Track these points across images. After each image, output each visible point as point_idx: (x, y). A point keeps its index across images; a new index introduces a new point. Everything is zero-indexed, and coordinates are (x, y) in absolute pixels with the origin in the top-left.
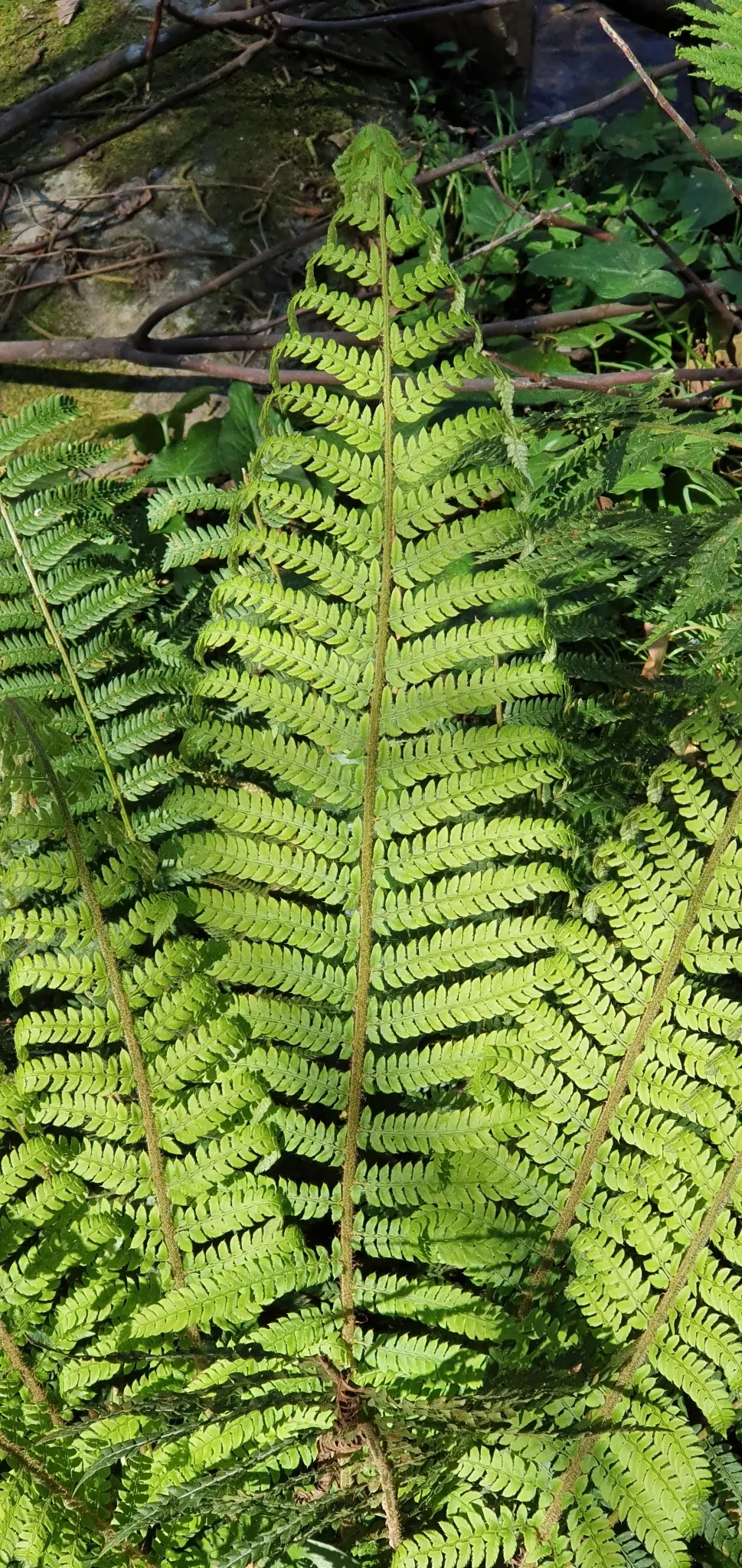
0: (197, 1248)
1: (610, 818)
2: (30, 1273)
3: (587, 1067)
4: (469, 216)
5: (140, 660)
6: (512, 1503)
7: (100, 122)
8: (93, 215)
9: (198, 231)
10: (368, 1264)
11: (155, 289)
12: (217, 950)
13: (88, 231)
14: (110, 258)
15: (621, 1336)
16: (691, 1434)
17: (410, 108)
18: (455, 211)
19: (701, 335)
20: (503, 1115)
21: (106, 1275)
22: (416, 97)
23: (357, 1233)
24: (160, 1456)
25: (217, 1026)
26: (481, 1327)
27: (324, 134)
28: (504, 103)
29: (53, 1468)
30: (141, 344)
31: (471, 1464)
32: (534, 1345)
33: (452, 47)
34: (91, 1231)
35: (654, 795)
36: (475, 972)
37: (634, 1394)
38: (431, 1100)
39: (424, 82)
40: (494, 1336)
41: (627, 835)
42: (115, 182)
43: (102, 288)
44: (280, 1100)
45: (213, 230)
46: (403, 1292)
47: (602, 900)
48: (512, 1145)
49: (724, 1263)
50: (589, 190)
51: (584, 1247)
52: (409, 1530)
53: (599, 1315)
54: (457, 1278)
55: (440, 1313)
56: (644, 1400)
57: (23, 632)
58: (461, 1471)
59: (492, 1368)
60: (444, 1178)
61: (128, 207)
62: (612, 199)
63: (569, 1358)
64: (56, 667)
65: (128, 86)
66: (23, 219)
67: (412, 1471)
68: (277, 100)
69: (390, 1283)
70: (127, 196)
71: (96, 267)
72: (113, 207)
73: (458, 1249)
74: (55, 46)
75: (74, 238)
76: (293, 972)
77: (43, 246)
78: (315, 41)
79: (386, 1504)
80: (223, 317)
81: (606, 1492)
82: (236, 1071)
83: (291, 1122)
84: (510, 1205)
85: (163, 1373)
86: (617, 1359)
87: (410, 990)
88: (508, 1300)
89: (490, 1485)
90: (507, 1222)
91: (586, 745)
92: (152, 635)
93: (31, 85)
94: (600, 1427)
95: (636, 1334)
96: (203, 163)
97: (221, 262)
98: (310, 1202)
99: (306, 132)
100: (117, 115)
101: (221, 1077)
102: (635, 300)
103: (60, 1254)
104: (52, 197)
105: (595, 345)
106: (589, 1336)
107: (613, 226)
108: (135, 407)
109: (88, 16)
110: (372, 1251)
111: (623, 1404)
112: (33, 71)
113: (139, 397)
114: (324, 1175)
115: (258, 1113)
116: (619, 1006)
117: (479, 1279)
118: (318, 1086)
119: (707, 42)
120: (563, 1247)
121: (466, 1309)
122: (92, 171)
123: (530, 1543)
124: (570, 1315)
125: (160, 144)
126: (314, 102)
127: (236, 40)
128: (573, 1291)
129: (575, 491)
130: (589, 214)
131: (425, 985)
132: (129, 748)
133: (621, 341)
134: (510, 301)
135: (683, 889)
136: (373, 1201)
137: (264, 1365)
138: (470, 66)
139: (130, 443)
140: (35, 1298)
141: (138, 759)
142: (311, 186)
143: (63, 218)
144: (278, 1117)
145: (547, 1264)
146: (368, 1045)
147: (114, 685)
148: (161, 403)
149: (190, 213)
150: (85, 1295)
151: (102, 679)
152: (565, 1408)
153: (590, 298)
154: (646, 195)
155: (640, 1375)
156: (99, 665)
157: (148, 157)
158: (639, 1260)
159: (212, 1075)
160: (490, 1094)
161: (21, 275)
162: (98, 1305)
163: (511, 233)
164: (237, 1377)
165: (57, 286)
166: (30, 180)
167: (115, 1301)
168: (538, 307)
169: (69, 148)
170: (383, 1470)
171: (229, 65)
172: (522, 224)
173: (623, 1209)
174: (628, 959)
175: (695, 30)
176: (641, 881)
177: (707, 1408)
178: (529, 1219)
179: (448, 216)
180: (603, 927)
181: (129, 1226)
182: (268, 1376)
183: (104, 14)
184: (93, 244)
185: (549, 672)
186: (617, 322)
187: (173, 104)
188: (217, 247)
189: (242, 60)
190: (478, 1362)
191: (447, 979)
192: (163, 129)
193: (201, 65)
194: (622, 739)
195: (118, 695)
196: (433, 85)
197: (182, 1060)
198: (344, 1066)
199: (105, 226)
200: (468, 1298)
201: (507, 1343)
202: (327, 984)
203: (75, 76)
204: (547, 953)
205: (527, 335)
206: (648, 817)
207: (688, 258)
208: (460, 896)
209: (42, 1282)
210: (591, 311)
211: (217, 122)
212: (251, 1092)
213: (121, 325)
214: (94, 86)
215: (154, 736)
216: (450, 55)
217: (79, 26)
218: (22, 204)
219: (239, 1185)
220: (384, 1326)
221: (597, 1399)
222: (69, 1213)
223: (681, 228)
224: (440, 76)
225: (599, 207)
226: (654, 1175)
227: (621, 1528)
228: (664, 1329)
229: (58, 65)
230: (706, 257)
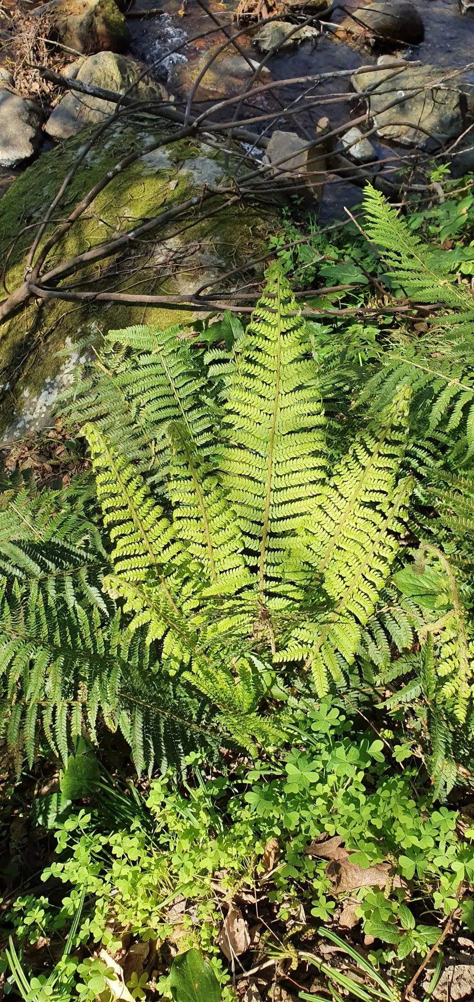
0: (221, 572)
1: (339, 455)
2: (176, 578)
3: (329, 526)
4: (301, 255)
5: (200, 404)
6: (307, 643)
7: (184, 222)
8: (181, 253)
9: (214, 258)
10: (267, 578)
11: (200, 277)
12: (227, 492)
13: (179, 258)
14: (186, 267)
15: (337, 598)
16: (356, 625)
17: (282, 217)
18: (296, 252)
19: (373, 294)
20: (307, 539)
21: (196, 579)
22: (284, 213)
23: (264, 570)
24: (209, 628)
25: (227, 513)
26: (299, 596)
27: (254, 226)
28: (312, 215)
29: (182, 630)
30: (197, 296)
31: (295, 633)
32: (313, 600)
33: (296, 196)
34: (193, 567)
35: (351, 452)
36: (300, 499)
37: (340, 614)
38: (284, 534)
39: (287, 208)
40: (302, 598)
41: (343, 463)
42: (189, 242)
43: (183, 278)
44: (245, 533)
45: (219, 258)
46: (277, 586)
47: (335, 480)
48: (308, 547)
49: (366, 579)
50: (339, 245)
51: (327, 574)
52: (277, 650)
53: (331, 593)
54: (292, 583)
55: (287, 592)
56: (343, 616)
57: (168, 396)
58: (293, 634)
59: (301, 607)
60: (289, 556)
61: (192, 250)
62: (347, 249)
63: (323, 603)
64: (177, 406)
65: (193, 210)
66: (159, 254)
67: (279, 633)
68: (240, 215)
69: (273, 583)
70: (192, 247)
71: (182, 270)
72: (187, 250)
73: (292, 575)
74: (169, 197)
75: (175, 260)
76: (249, 499)
77: (165, 263)
78: (253, 196)
79: (272, 642)
80: (222, 287)
81: (332, 640)
82: (232, 525)
83: (247, 539)
84: (307, 563)
85: (210, 606)
86: (336, 605)
87: (282, 504)
88: (306, 589)
89: (301, 638)
90: (306, 567)
91: (333, 434)
92: (205, 397)
93: (162, 210)
94: (331, 622)
95: (341, 598)
96: (216, 236)
97: (222, 270)
98: (252, 561)
99: (249, 226)
100: (189, 220)
101: (228, 527)
102: (352, 284)
103: (184, 573)
104: (168, 247)
105: (340, 298)
106: (328, 598)
107: (347, 258)
108: (194, 316)
109: (179, 187)
110: (268, 575)
111: (338, 617)
112: (162, 205)
113: (195, 313)
114: (257, 554)
115: (238, 537)
116: (339, 510)
117: (298, 583)
118: (255, 529)
119: (373, 228)
120: (322, 574)
121: (294, 591)
122: (181, 238)
123: (311, 655)
124: (324, 593)
125: (203, 229)
126: (252, 215)
127: (227, 196)
128: (324, 586)
129: (332, 365)
130: (339, 254)
131: (285, 503)
132: (198, 430)
133: (348, 296)
134: (312, 283)
135: (358, 478)
136: (269, 561)
137: (243, 602)
138: (302, 203)
139: (192, 328)
140: (177, 585)
141: (201, 433)
142: (251, 244)
143: (171, 254)
144: (244, 538)
145: (317, 579)
146: (269, 519)
147: (194, 412)
148: (202, 315)
149: (212, 253)
150: (190, 584)
151: (190, 410)
152: (321, 617)
153: (338, 283)
154: (357, 247)
155: (342, 609)
156: (189, 406)
157: (199, 234)
158: (343, 578)
159: (225, 525)
160: (303, 533)
161: (158, 272)
162: (193, 587)
163: (315, 261)
164: (235, 606)
165: (169, 276)
166: (162, 241)
167: (198, 586)
168: (322, 284)
169: (173, 231)
170: (271, 632)
171: (225, 205)
172: (318, 259)
173: (339, 564)
174: (342, 497)
175: (370, 225)
176: (346, 475)
177: (360, 618)
178: (312, 567)
179: (294, 253)
180: (335, 487)
181: (203, 566)
182: (243, 605)
183: (185, 186)
184: (181, 263)
185: (322, 417)
186: (346, 291)
187: (207, 217)
188: (220, 264)
189: (229, 203)
190: (297, 605)
191: (291, 501)
192: (203, 225)
193: (216, 204)
194: (343, 433)
195: (195, 414)
196: (290, 209)
197: (218, 522)
198: (262, 525)
199: (185, 257)
200: (295, 588)
201: (305, 601)
202: (258, 503)
203: (176, 208)
204: (320, 494)
205: (319, 295)
206: (348, 458)
207: (370, 270)
208: (295, 479)
209: (179, 580)
210: (339, 287)
211: (220, 222)
212: (237, 531)
213: (190, 289)
214: (181, 211)
215: (205, 427)
216: (296, 199)
217: (177, 191)
218: (159, 248)
219: (232, 556)
220: (271, 595)
221: (331, 616)
222: (187, 562)
223: (368, 260)
224: (292, 206)
225: (342, 251)
226: (347, 555)
227: (336, 651)
228: (349, 597)
229: (170, 203)
230: (376, 269)
